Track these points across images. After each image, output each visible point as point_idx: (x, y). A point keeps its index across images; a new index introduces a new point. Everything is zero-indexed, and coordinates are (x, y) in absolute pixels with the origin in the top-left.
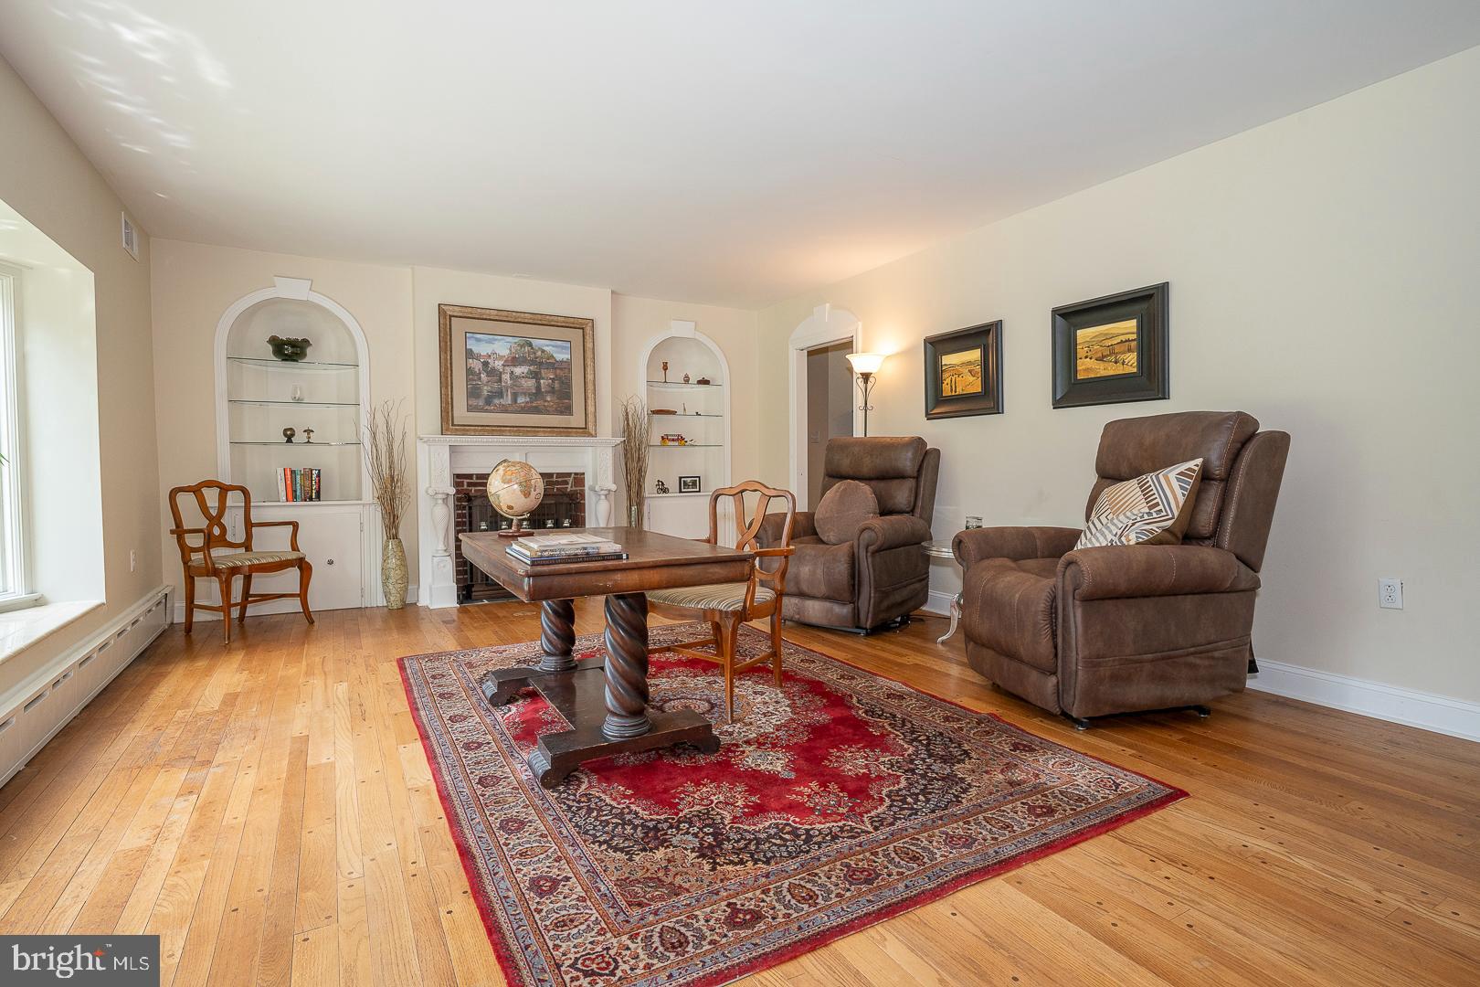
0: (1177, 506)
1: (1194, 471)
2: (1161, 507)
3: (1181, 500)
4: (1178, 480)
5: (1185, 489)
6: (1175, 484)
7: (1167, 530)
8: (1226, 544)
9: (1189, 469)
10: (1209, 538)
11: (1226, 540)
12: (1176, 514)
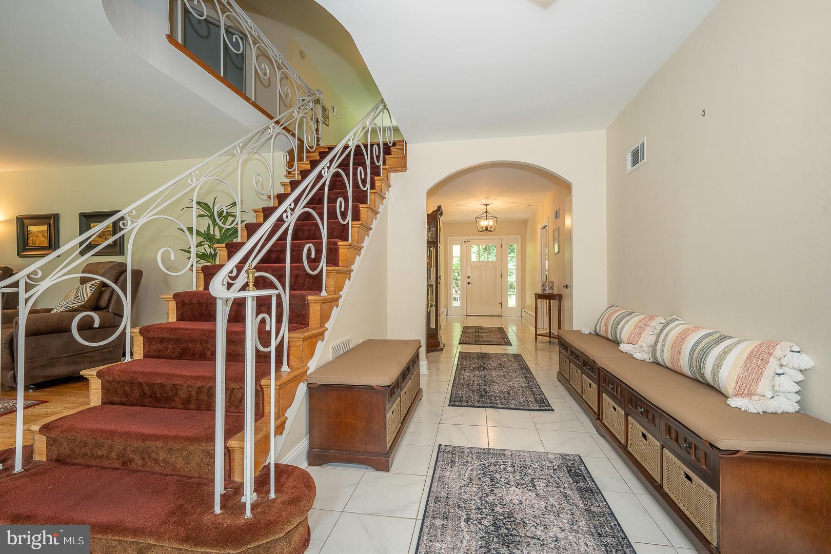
0: (87, 297)
1: (97, 283)
2: (80, 297)
3: (89, 294)
4: (90, 287)
5: (92, 290)
6: (88, 288)
7: (82, 306)
8: (110, 311)
9: (96, 283)
10: (105, 308)
11: (111, 309)
12: (86, 299)
